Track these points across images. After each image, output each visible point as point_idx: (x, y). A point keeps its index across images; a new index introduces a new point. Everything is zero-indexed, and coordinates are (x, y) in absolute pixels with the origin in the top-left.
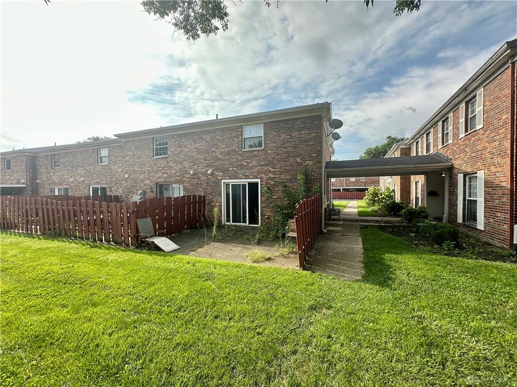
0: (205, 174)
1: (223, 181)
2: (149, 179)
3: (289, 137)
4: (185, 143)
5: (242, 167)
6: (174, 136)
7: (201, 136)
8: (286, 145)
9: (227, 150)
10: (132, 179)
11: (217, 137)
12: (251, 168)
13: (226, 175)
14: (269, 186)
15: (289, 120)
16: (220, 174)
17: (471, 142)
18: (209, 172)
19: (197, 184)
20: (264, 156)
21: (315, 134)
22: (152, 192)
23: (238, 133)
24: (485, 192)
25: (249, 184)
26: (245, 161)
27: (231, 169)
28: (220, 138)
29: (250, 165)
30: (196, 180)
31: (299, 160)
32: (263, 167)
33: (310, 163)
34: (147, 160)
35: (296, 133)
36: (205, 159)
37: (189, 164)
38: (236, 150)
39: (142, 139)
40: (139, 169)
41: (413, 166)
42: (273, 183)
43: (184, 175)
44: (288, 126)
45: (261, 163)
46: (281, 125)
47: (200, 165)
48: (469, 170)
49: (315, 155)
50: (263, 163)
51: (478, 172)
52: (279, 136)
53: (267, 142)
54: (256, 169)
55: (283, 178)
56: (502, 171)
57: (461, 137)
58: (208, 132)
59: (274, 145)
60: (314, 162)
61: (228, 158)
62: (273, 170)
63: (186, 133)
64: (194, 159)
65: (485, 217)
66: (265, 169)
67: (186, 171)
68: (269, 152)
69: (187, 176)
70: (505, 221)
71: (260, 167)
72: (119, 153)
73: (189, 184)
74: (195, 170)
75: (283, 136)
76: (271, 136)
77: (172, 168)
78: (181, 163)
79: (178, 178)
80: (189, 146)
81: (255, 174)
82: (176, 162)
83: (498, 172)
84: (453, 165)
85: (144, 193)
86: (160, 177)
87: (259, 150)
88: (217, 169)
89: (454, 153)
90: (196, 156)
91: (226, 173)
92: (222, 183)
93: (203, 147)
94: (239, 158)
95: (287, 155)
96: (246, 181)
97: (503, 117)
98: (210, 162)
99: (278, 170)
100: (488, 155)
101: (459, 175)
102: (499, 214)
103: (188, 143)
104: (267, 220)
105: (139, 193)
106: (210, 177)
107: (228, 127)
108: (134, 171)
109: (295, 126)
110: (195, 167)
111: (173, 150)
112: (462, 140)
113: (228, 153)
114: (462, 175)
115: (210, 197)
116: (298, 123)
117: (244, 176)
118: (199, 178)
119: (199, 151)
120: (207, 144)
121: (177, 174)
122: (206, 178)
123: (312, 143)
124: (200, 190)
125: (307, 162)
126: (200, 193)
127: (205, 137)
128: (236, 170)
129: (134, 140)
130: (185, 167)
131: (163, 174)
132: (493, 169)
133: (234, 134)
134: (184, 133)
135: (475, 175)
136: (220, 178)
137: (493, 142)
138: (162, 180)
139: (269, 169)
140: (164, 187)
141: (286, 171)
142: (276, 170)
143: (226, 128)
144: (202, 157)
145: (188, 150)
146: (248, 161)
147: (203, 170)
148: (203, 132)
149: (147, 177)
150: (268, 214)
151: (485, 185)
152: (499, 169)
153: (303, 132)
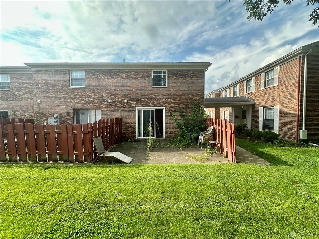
0: (121, 102)
1: (136, 108)
2: (66, 105)
3: (184, 81)
4: (103, 78)
5: (152, 98)
6: (92, 71)
7: (118, 73)
8: (183, 86)
9: (140, 86)
10: (46, 104)
11: (131, 76)
12: (158, 100)
13: (139, 103)
14: (171, 112)
15: (184, 70)
16: (134, 102)
17: (269, 92)
18: (126, 101)
19: (114, 109)
20: (168, 92)
21: (200, 81)
22: (69, 115)
23: (149, 74)
24: (279, 115)
25: (156, 110)
26: (154, 94)
27: (143, 99)
28: (134, 77)
29: (158, 97)
30: (113, 107)
31: (190, 96)
32: (167, 99)
33: (198, 98)
34: (63, 88)
35: (189, 79)
36: (122, 91)
37: (107, 94)
38: (147, 86)
39: (57, 70)
40: (54, 96)
41: (238, 102)
42: (174, 110)
43: (102, 103)
44: (183, 73)
45: (165, 96)
46: (179, 72)
47: (117, 95)
48: (267, 105)
49: (200, 93)
50: (167, 96)
51: (274, 106)
52: (178, 79)
53: (170, 83)
54: (162, 100)
55: (180, 107)
56: (292, 106)
57: (261, 89)
58: (124, 71)
59: (175, 85)
60: (200, 97)
61: (140, 91)
62: (174, 101)
63: (103, 70)
64: (112, 90)
65: (279, 127)
66: (168, 100)
67: (104, 99)
68: (171, 89)
69: (105, 104)
70: (293, 129)
71: (165, 99)
72: (25, 80)
73: (106, 110)
74: (112, 99)
75: (181, 80)
76: (173, 79)
77: (90, 96)
78: (99, 93)
79: (96, 105)
80: (106, 80)
81: (161, 103)
82: (94, 92)
83: (288, 106)
84: (255, 103)
85: (60, 116)
86: (77, 103)
87: (164, 88)
88: (132, 99)
89: (256, 97)
90: (113, 88)
91: (139, 102)
92: (136, 109)
93: (120, 82)
94: (150, 92)
95: (183, 92)
96: (154, 108)
97: (292, 81)
98: (125, 93)
99: (177, 101)
100: (281, 98)
101: (260, 108)
102: (289, 126)
103: (106, 78)
104: (169, 134)
105: (55, 117)
106: (125, 104)
107: (141, 70)
108: (48, 97)
109: (189, 75)
110: (112, 96)
111: (91, 82)
112: (262, 91)
113: (141, 88)
114: (262, 107)
115: (126, 119)
116: (190, 72)
117: (153, 105)
118: (116, 105)
119: (116, 85)
120: (123, 80)
121: (94, 102)
122: (122, 106)
123: (199, 86)
124: (117, 114)
125: (196, 97)
126: (117, 116)
127: (121, 75)
128: (147, 100)
129: (48, 70)
130: (102, 96)
131: (81, 101)
132: (285, 105)
133: (145, 75)
134: (102, 70)
135: (273, 108)
136: (134, 106)
137: (285, 92)
138: (79, 106)
139: (171, 100)
140: (80, 111)
141: (183, 102)
142: (176, 101)
143: (139, 70)
144: (118, 89)
145: (105, 83)
146: (156, 94)
147: (120, 99)
148: (120, 71)
149: (63, 103)
150: (170, 130)
151: (279, 112)
152: (289, 105)
153: (193, 79)
